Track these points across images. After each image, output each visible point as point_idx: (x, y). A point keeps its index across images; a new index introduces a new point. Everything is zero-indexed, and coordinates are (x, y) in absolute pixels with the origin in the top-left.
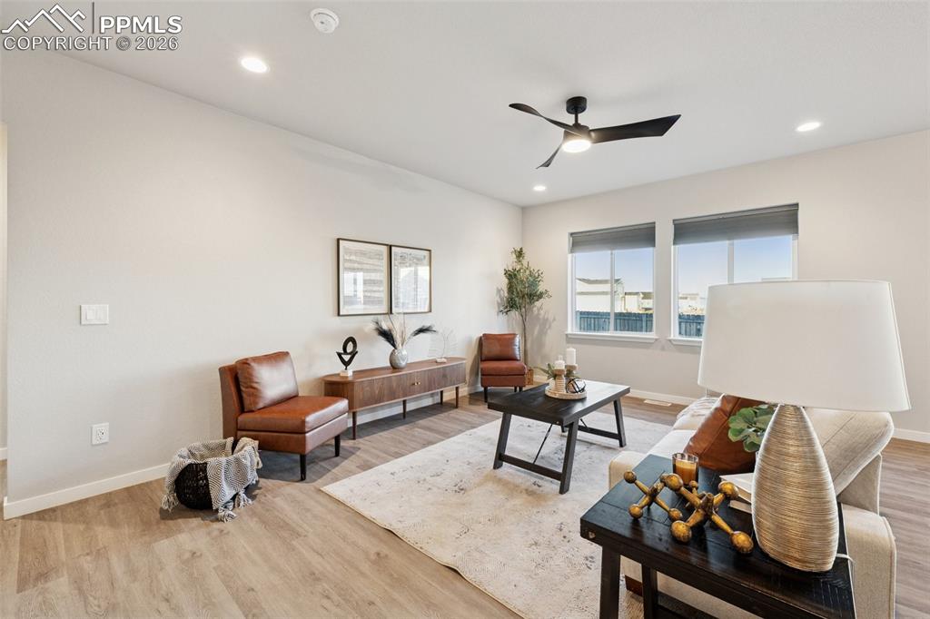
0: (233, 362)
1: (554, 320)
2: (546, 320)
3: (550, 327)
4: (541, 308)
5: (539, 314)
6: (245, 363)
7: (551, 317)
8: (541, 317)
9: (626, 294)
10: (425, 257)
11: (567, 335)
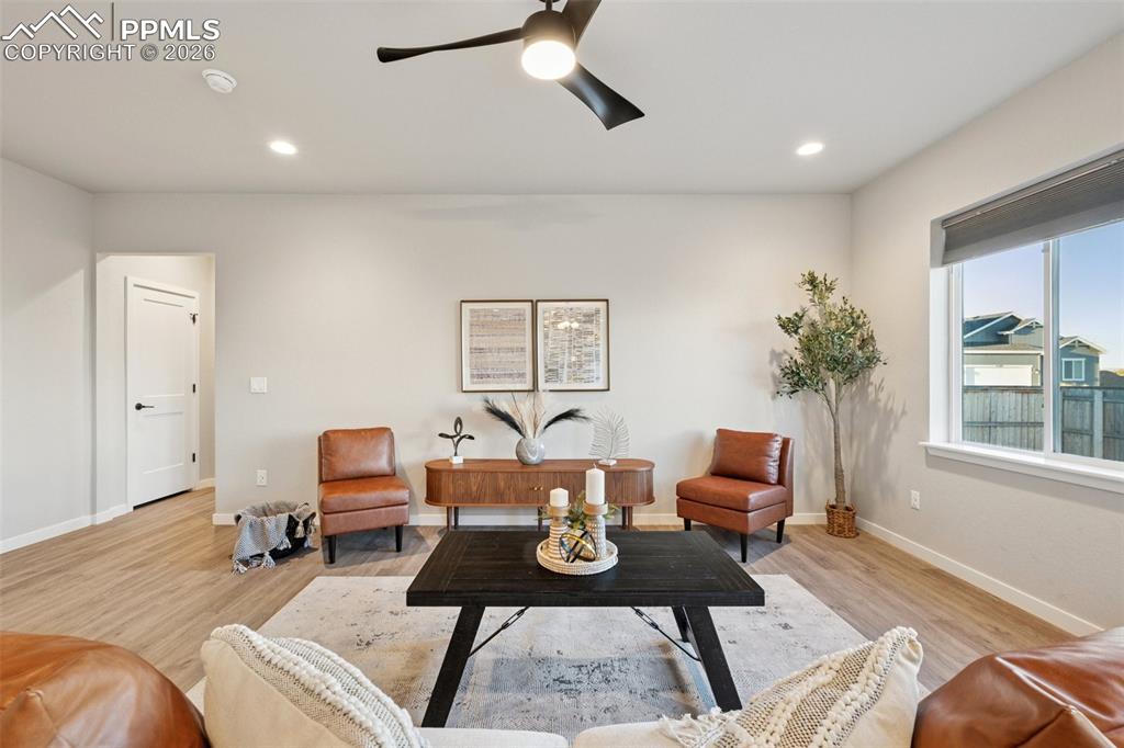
1: (904, 413)
2: (889, 413)
3: (896, 426)
4: (880, 388)
5: (877, 400)
7: (898, 409)
8: (881, 404)
10: (598, 312)
11: (926, 448)
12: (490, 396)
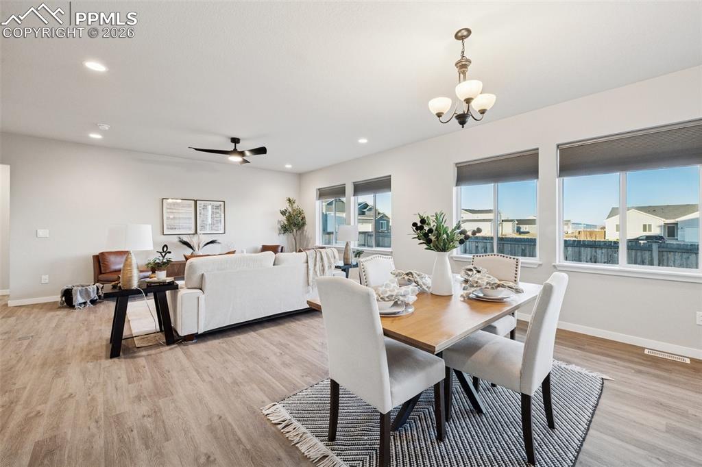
0: (97, 254)
4: (306, 232)
5: (306, 235)
6: (102, 254)
9: (503, 221)
12: (181, 236)
